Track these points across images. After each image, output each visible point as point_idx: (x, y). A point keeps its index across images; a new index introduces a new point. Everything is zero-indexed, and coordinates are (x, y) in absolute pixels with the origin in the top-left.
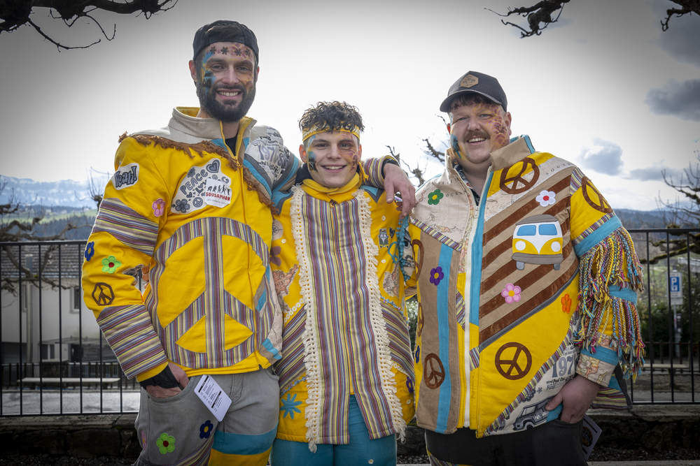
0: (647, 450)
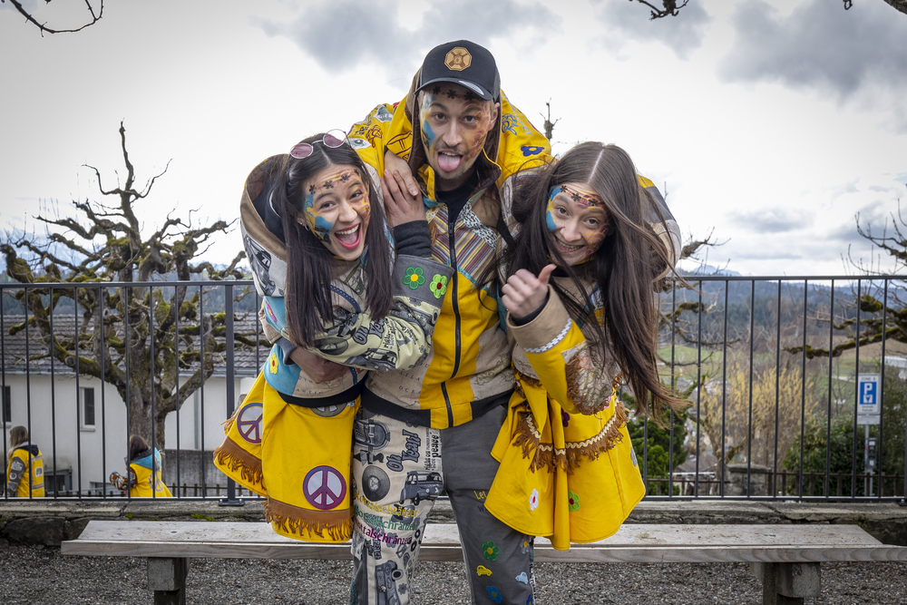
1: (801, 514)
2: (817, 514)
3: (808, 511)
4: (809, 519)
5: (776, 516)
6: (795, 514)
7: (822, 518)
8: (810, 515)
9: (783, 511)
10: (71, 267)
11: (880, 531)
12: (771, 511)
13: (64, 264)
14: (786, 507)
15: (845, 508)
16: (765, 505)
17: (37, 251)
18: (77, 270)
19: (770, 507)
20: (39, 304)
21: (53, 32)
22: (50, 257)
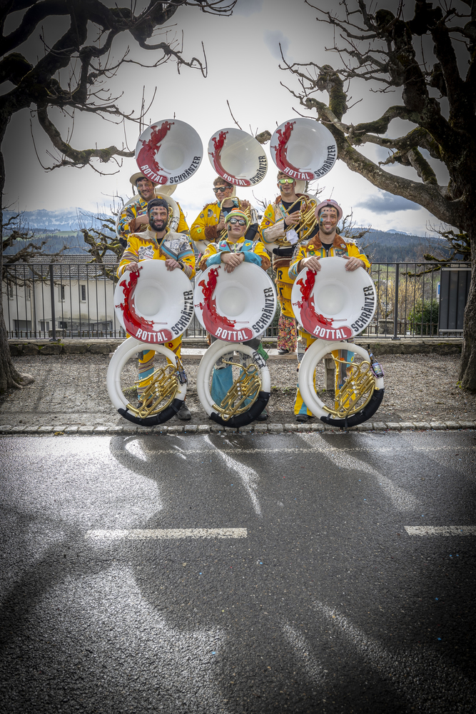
10: (111, 239)
13: (108, 238)
18: (114, 240)
20: (98, 254)
22: (102, 235)
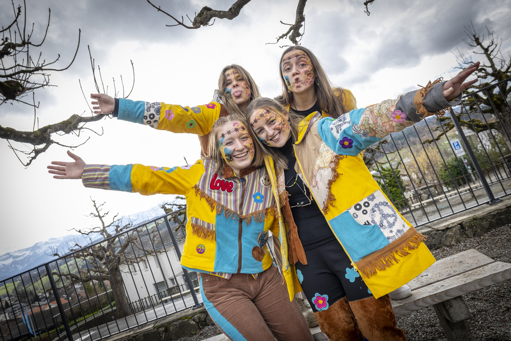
0: (448, 246)
1: (445, 226)
2: (452, 223)
3: (447, 223)
4: (449, 227)
5: (434, 231)
6: (442, 227)
7: (456, 224)
8: (449, 225)
9: (436, 227)
11: (486, 221)
12: (430, 229)
14: (436, 224)
15: (464, 215)
16: (427, 226)
17: (171, 205)
19: (430, 227)
21: (76, 147)
